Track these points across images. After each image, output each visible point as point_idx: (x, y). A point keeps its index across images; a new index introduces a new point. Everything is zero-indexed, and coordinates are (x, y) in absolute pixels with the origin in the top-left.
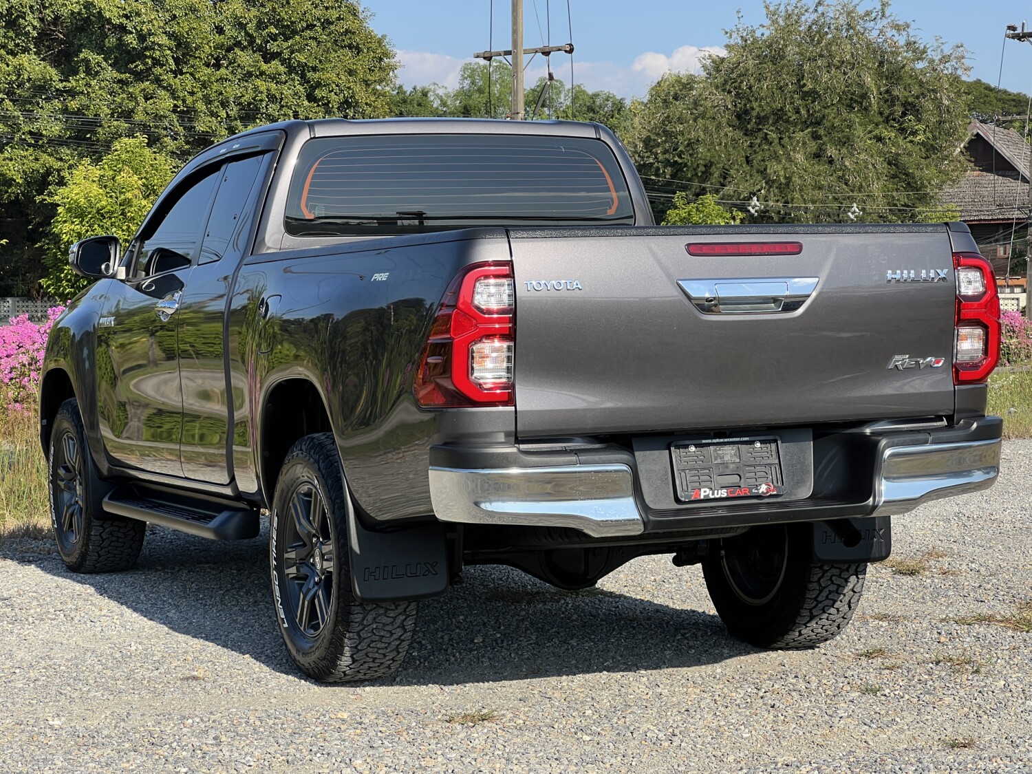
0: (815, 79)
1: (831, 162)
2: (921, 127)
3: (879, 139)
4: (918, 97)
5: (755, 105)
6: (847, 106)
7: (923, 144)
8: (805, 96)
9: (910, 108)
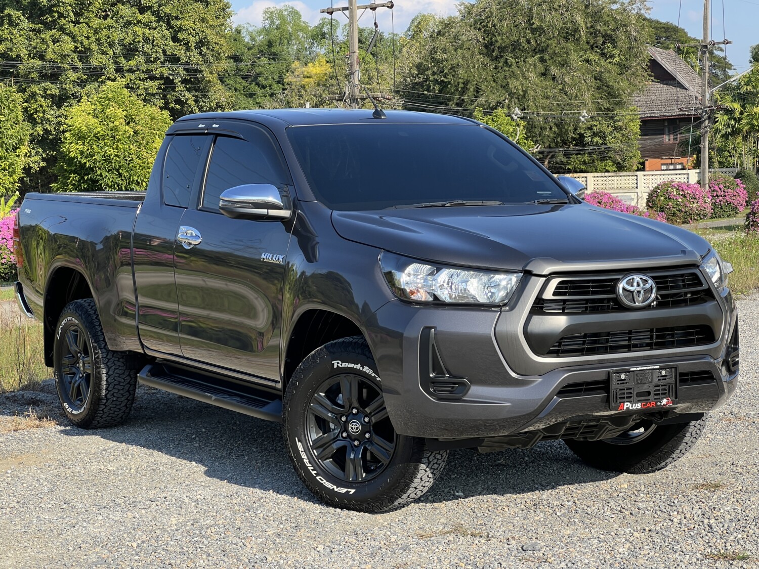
0: (541, 20)
1: (554, 79)
2: (617, 52)
3: (587, 61)
4: (614, 30)
5: (498, 38)
6: (564, 38)
7: (619, 64)
8: (534, 31)
9: (609, 38)
